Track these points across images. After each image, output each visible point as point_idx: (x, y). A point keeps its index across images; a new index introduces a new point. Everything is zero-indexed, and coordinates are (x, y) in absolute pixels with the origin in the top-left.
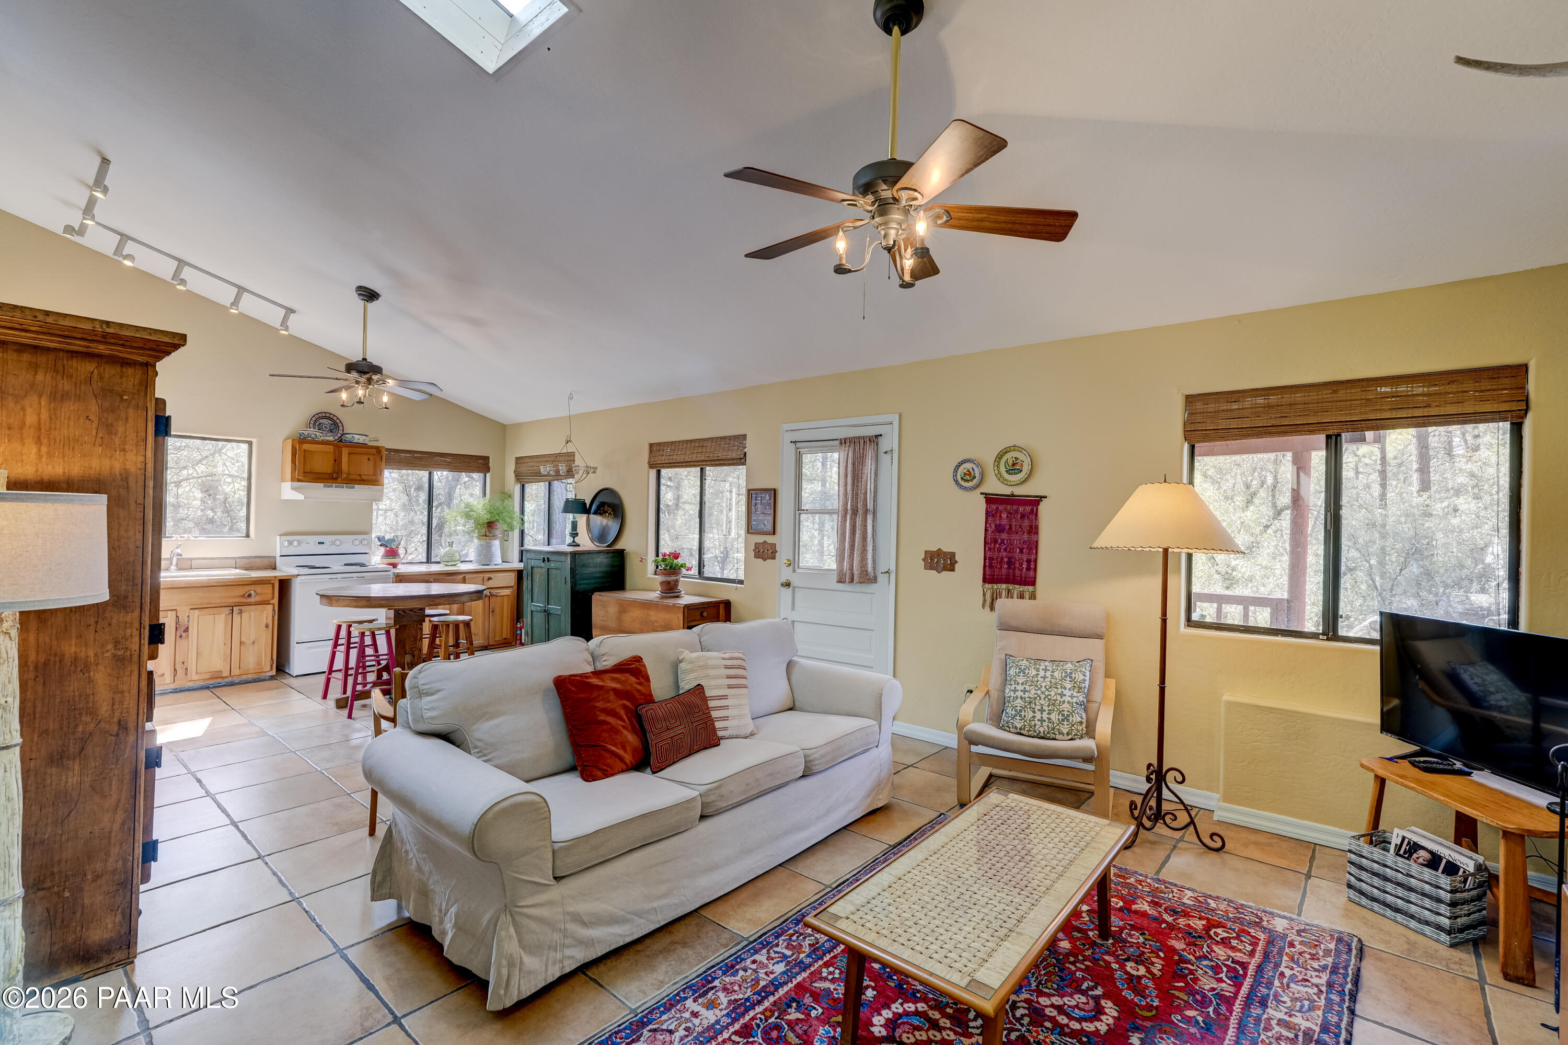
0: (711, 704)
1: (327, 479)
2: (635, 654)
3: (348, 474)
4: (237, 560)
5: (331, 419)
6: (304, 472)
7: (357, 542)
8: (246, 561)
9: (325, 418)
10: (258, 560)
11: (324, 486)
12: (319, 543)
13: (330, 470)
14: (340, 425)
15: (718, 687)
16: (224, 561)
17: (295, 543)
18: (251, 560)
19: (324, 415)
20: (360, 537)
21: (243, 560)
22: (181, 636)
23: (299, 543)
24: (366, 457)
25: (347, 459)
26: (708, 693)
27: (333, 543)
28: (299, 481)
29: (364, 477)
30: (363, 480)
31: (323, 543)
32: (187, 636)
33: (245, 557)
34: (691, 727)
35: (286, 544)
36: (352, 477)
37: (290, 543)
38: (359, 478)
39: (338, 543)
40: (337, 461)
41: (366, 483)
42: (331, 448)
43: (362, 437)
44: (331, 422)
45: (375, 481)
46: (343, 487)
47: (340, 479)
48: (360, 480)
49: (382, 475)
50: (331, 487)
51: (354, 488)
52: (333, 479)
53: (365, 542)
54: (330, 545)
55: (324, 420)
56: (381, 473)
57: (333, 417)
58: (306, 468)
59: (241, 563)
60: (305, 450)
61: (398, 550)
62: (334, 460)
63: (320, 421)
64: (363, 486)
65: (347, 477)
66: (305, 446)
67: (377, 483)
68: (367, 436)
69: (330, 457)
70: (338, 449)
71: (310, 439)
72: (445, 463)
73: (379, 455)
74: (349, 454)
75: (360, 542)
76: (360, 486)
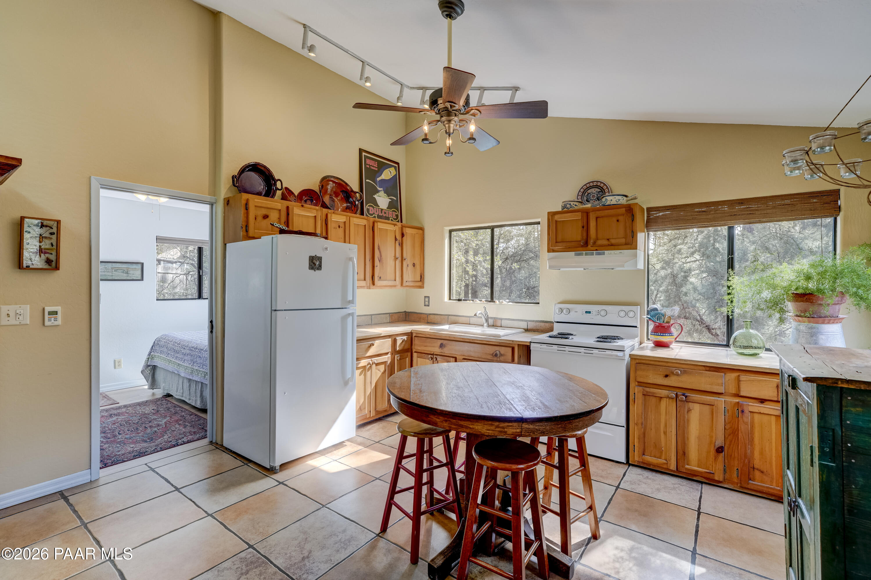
1: (577, 247)
3: (597, 239)
4: (529, 323)
5: (597, 187)
6: (557, 242)
7: (622, 314)
8: (535, 324)
9: (594, 187)
10: (542, 324)
11: (576, 255)
12: (586, 312)
13: (579, 238)
14: (605, 187)
16: (520, 322)
17: (565, 311)
18: (538, 324)
19: (595, 184)
20: (626, 308)
21: (533, 323)
23: (569, 311)
24: (615, 219)
25: (595, 224)
27: (599, 313)
28: (554, 251)
29: (613, 241)
30: (612, 245)
31: (590, 312)
33: (533, 321)
35: (558, 310)
36: (599, 242)
37: (561, 310)
38: (607, 243)
39: (603, 313)
40: (586, 227)
41: (616, 247)
42: (578, 216)
43: (620, 197)
44: (599, 190)
45: (626, 244)
46: (592, 254)
47: (589, 246)
48: (609, 245)
49: (635, 236)
50: (582, 254)
51: (604, 254)
52: (582, 246)
53: (631, 314)
54: (596, 315)
55: (593, 190)
56: (634, 235)
57: (602, 185)
58: (559, 240)
59: (531, 326)
60: (556, 221)
61: (669, 327)
62: (583, 227)
63: (589, 191)
64: (612, 252)
65: (595, 243)
66: (557, 217)
67: (629, 246)
68: (626, 196)
69: (580, 224)
70: (585, 214)
71: (566, 210)
72: (757, 212)
73: (633, 215)
74: (597, 218)
75: (626, 314)
76: (610, 252)
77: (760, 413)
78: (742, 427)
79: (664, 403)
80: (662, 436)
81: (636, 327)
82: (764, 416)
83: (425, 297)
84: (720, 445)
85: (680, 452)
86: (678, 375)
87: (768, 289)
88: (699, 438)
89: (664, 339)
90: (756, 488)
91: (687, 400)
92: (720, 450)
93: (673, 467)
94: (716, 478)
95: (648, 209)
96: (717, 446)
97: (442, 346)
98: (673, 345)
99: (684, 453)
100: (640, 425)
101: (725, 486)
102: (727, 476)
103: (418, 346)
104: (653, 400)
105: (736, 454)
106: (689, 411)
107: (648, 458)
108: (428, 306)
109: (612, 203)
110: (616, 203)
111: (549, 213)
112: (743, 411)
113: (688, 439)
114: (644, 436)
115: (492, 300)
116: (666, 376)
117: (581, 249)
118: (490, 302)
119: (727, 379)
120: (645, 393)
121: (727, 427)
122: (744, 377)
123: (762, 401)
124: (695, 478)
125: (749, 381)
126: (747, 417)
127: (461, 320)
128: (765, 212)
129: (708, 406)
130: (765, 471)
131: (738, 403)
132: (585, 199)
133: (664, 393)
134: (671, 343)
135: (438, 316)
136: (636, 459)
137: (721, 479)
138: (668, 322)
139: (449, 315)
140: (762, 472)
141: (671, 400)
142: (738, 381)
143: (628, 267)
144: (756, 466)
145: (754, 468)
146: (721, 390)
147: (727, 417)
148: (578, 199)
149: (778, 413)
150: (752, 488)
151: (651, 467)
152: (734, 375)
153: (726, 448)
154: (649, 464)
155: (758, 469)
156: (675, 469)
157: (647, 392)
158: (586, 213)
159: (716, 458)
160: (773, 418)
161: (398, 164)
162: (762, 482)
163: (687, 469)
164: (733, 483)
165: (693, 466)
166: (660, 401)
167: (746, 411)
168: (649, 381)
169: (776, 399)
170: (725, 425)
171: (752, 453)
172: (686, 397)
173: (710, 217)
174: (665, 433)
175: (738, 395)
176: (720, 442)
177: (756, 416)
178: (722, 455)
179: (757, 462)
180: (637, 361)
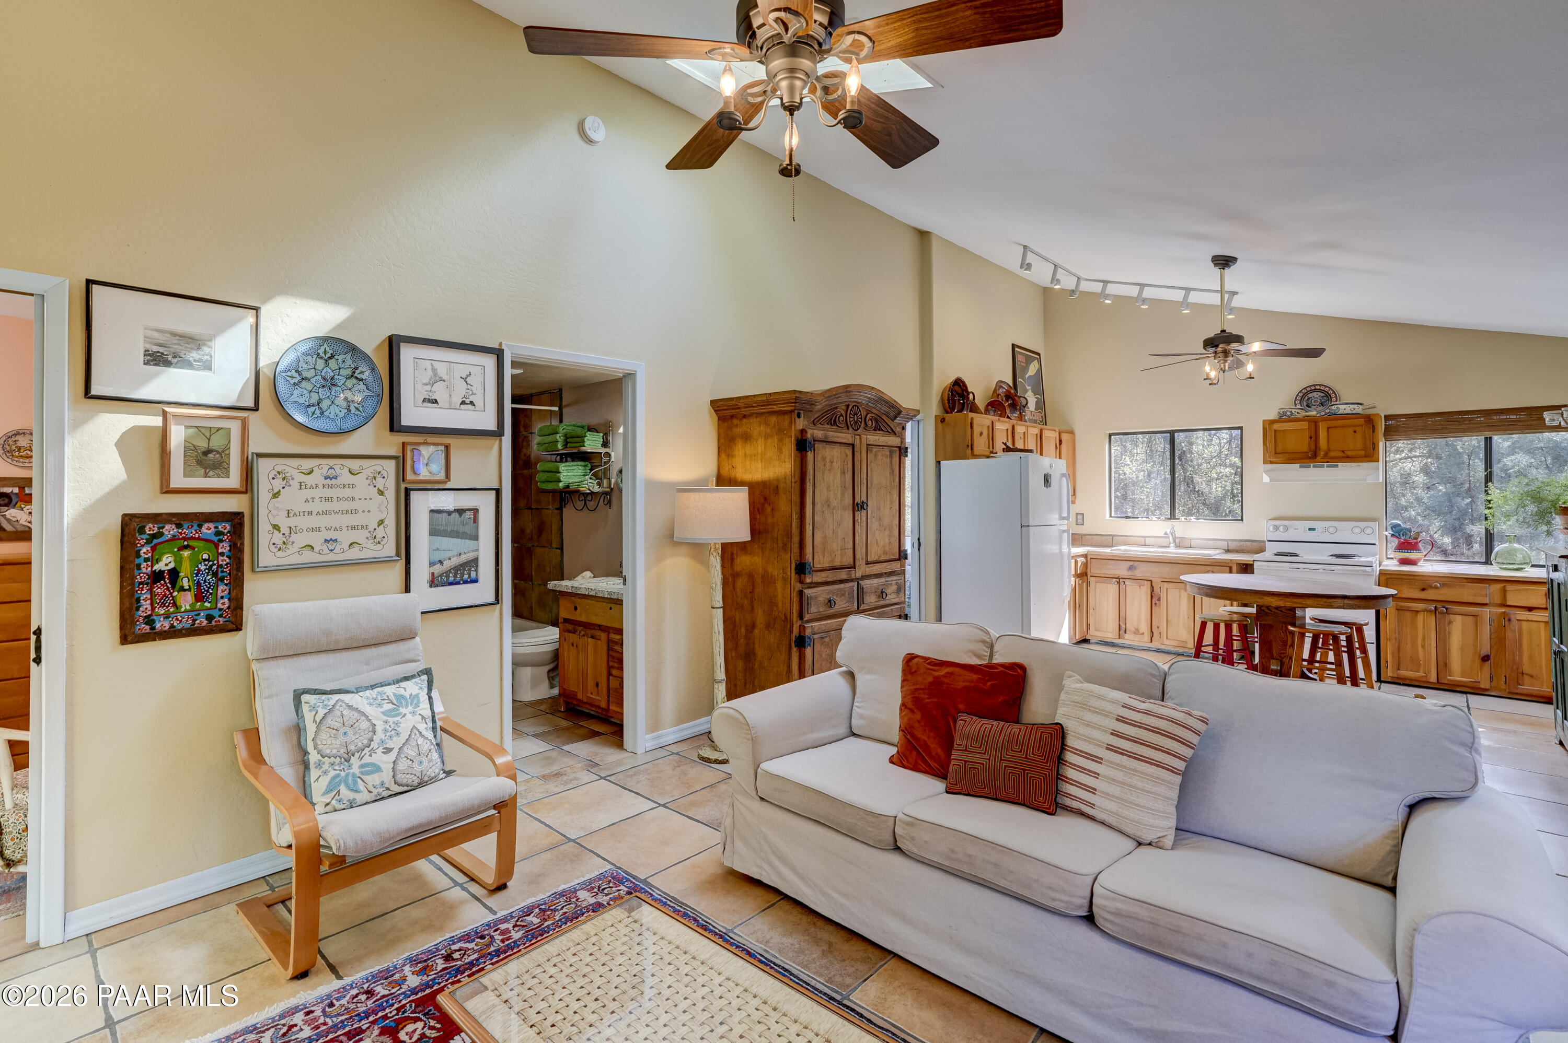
0: (1070, 757)
1: (1302, 459)
2: (1025, 664)
3: (1329, 450)
4: (1230, 543)
5: (1320, 391)
6: (1276, 453)
7: (1357, 530)
8: (1238, 544)
9: (1315, 390)
10: (1249, 544)
11: (1301, 467)
12: (1310, 529)
13: (1305, 449)
14: (1330, 392)
15: (1088, 739)
16: (1217, 542)
17: (1281, 529)
18: (1242, 543)
19: (1316, 388)
20: (1362, 524)
21: (1235, 543)
22: (1156, 604)
23: (1287, 528)
24: (1351, 430)
25: (1326, 434)
26: (1071, 741)
27: (1326, 530)
28: (1271, 462)
29: (1349, 453)
30: (1348, 457)
31: (1314, 529)
32: (1160, 605)
33: (1236, 540)
34: (997, 764)
35: (1271, 528)
36: (1332, 454)
37: (1276, 528)
38: (1341, 454)
39: (1330, 530)
40: (1315, 437)
41: (1353, 459)
42: (1305, 425)
43: (1355, 406)
44: (1323, 395)
45: (1366, 456)
46: (1323, 466)
47: (1318, 458)
48: (1344, 457)
49: (1376, 448)
50: (1309, 467)
51: (1337, 466)
52: (1310, 458)
53: (1369, 531)
54: (1322, 532)
55: (1315, 394)
56: (1375, 446)
57: (1327, 389)
58: (1279, 449)
59: (1232, 546)
60: (1275, 431)
61: (1417, 543)
62: (1311, 438)
63: (1310, 395)
64: (1348, 464)
65: (1326, 454)
66: (1276, 426)
67: (1369, 459)
68: (1361, 404)
69: (1307, 435)
70: (1313, 425)
71: (1284, 418)
72: (1519, 424)
73: (1373, 426)
74: (1328, 428)
75: (1363, 530)
76: (1345, 464)
77: (1528, 620)
78: (1509, 635)
79: (1420, 617)
80: (1420, 649)
81: (1374, 544)
82: (1532, 623)
83: (1077, 514)
84: (1486, 654)
85: (1441, 664)
86: (1436, 588)
87: (1534, 502)
88: (1462, 649)
89: (1412, 555)
90: (1525, 692)
91: (1448, 612)
92: (1485, 659)
93: (1433, 678)
94: (1482, 686)
95: (1385, 416)
96: (1482, 655)
97: (1131, 568)
98: (1421, 563)
99: (1446, 665)
100: (1394, 641)
101: (1492, 694)
102: (1494, 683)
103: (1094, 570)
104: (1408, 614)
105: (1504, 662)
106: (1450, 623)
107: (1404, 673)
108: (1083, 524)
109: (1346, 412)
110: (1350, 412)
111: (1264, 421)
112: (1509, 620)
113: (1449, 650)
114: (1398, 651)
115: (1173, 516)
116: (1423, 590)
117: (1307, 460)
118: (1171, 518)
119: (1491, 590)
120: (1398, 608)
121: (1492, 637)
122: (1509, 587)
123: (1530, 609)
124: (1458, 689)
125: (1516, 590)
126: (1515, 625)
127: (1132, 540)
128: (1529, 423)
129: (1471, 618)
130: (1535, 675)
131: (1505, 612)
132: (1305, 404)
133: (1421, 606)
134: (1419, 560)
135: (1098, 537)
136: (1390, 674)
137: (1488, 686)
138: (1416, 539)
139: (1114, 535)
140: (1532, 676)
141: (1429, 614)
142: (1504, 591)
143: (1370, 480)
144: (1524, 672)
145: (1523, 673)
146: (1486, 600)
147: (1492, 627)
148: (1296, 405)
149: (1546, 619)
150: (1522, 692)
151: (1408, 682)
152: (1498, 586)
153: (1492, 657)
154: (1406, 679)
155: (1527, 674)
156: (1435, 681)
157: (1401, 606)
158: (1314, 423)
159: (1481, 667)
160: (1542, 625)
161: (1039, 354)
162: (1532, 686)
163: (1449, 680)
164: (1500, 690)
165: (1457, 677)
166: (1417, 615)
167: (1513, 619)
168: (1404, 596)
169: (1544, 606)
170: (1491, 635)
171: (1521, 659)
172: (1447, 609)
173: (1463, 426)
174: (1423, 646)
175: (1504, 605)
176: (1486, 650)
177: (1524, 624)
178: (1487, 664)
179: (1526, 668)
180: (1388, 576)
